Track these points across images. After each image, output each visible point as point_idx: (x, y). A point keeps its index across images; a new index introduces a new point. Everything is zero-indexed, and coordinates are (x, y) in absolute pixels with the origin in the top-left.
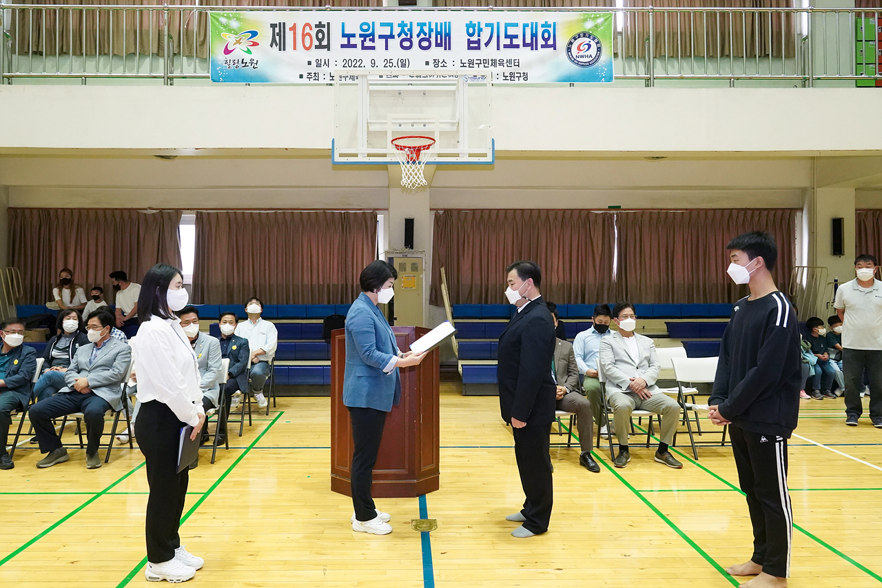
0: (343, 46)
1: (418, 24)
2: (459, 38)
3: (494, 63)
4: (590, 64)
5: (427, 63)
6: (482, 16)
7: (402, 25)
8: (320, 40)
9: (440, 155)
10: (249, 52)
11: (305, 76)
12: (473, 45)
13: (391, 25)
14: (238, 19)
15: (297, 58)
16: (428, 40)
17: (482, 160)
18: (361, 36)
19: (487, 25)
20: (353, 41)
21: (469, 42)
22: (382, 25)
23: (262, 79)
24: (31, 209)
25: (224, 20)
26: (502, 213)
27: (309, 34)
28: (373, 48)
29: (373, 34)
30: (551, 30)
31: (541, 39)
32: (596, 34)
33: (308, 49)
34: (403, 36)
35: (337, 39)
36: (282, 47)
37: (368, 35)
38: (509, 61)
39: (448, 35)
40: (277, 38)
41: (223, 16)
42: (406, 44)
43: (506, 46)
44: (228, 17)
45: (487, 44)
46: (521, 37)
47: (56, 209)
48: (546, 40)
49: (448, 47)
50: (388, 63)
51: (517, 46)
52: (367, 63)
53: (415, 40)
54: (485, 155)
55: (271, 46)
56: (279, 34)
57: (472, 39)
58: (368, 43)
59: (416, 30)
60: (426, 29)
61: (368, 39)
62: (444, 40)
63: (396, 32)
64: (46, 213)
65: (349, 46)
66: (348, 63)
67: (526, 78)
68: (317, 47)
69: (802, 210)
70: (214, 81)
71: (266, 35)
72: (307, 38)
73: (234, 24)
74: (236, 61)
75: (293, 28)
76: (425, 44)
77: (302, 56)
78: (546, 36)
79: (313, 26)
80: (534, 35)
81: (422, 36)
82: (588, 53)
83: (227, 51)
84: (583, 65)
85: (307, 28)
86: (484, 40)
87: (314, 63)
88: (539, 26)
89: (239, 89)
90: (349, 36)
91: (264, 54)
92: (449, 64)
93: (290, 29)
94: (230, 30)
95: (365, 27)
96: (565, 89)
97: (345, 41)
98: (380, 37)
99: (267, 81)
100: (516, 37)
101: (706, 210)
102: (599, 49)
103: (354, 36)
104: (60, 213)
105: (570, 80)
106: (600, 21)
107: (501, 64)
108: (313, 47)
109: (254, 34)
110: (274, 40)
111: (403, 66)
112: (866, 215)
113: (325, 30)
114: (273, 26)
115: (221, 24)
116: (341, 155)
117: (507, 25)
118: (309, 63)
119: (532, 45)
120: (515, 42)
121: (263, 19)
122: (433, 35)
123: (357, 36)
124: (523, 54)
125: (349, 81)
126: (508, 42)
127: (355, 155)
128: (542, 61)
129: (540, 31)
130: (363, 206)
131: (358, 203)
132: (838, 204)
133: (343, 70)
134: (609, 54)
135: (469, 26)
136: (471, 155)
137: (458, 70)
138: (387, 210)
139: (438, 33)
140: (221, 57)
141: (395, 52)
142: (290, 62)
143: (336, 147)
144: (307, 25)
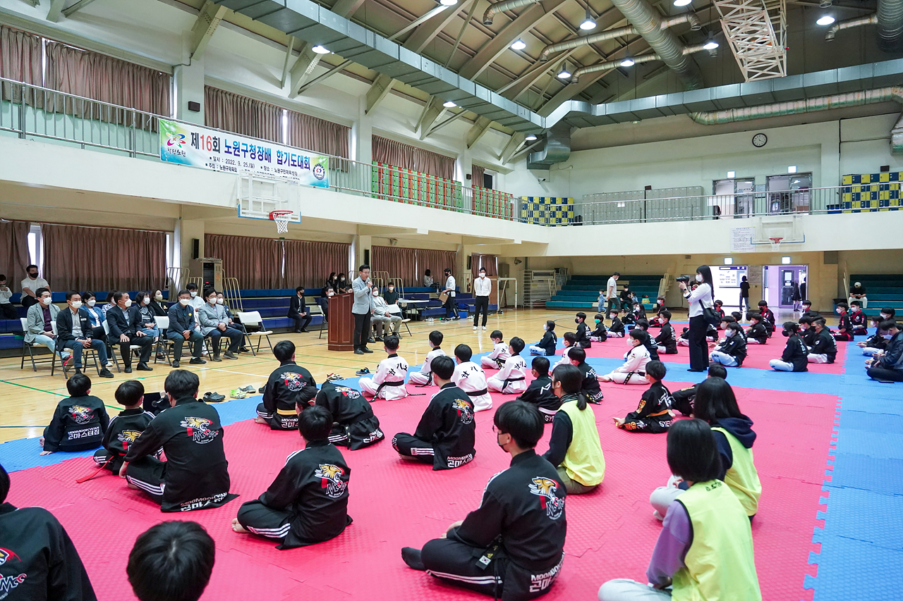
0: (226, 152)
1: (258, 147)
2: (274, 158)
3: (288, 172)
4: (321, 179)
5: (262, 167)
6: (283, 148)
7: (251, 146)
8: (215, 147)
10: (180, 146)
11: (208, 164)
12: (280, 162)
13: (246, 145)
14: (175, 126)
15: (204, 154)
16: (262, 156)
17: (297, 221)
18: (234, 148)
19: (285, 153)
20: (230, 150)
21: (278, 160)
22: (243, 144)
23: (187, 163)
25: (167, 125)
28: (239, 155)
29: (239, 148)
30: (308, 160)
31: (304, 164)
32: (322, 165)
33: (210, 150)
34: (252, 152)
35: (223, 148)
36: (197, 147)
37: (237, 148)
38: (293, 172)
39: (270, 155)
40: (195, 141)
41: (166, 123)
42: (253, 156)
43: (292, 165)
44: (169, 124)
45: (285, 162)
48: (306, 165)
49: (270, 161)
50: (246, 164)
51: (296, 166)
52: (236, 163)
53: (257, 155)
54: (297, 219)
55: (192, 145)
56: (195, 139)
58: (237, 153)
59: (257, 150)
60: (261, 150)
61: (237, 150)
62: (268, 158)
63: (249, 149)
65: (228, 152)
66: (228, 161)
67: (299, 182)
68: (213, 150)
69: (351, 244)
70: (162, 159)
71: (189, 139)
72: (209, 144)
74: (174, 151)
75: (202, 137)
76: (261, 158)
77: (207, 153)
78: (306, 163)
79: (212, 138)
80: (302, 162)
81: (259, 153)
82: (320, 174)
83: (169, 144)
84: (319, 179)
85: (209, 140)
86: (283, 161)
87: (213, 159)
88: (304, 158)
89: (176, 167)
90: (228, 147)
91: (187, 148)
92: (270, 169)
94: (170, 132)
95: (235, 144)
96: (313, 189)
97: (226, 149)
98: (242, 150)
99: (190, 164)
100: (295, 161)
101: (318, 242)
102: (324, 173)
103: (230, 147)
105: (314, 185)
106: (324, 159)
107: (290, 173)
109: (183, 137)
110: (193, 142)
111: (252, 167)
113: (217, 141)
114: (192, 134)
115: (166, 127)
116: (243, 213)
117: (292, 155)
118: (211, 158)
119: (301, 166)
121: (187, 129)
122: (264, 154)
123: (232, 147)
124: (298, 169)
125: (229, 171)
126: (292, 163)
127: (248, 214)
128: (305, 174)
129: (304, 160)
130: (157, 228)
131: (154, 226)
132: (366, 243)
133: (226, 165)
134: (327, 175)
135: (278, 152)
136: (292, 218)
137: (273, 172)
138: (173, 232)
139: (266, 153)
140: (166, 147)
141: (248, 159)
142: (201, 156)
143: (241, 208)
144: (209, 137)
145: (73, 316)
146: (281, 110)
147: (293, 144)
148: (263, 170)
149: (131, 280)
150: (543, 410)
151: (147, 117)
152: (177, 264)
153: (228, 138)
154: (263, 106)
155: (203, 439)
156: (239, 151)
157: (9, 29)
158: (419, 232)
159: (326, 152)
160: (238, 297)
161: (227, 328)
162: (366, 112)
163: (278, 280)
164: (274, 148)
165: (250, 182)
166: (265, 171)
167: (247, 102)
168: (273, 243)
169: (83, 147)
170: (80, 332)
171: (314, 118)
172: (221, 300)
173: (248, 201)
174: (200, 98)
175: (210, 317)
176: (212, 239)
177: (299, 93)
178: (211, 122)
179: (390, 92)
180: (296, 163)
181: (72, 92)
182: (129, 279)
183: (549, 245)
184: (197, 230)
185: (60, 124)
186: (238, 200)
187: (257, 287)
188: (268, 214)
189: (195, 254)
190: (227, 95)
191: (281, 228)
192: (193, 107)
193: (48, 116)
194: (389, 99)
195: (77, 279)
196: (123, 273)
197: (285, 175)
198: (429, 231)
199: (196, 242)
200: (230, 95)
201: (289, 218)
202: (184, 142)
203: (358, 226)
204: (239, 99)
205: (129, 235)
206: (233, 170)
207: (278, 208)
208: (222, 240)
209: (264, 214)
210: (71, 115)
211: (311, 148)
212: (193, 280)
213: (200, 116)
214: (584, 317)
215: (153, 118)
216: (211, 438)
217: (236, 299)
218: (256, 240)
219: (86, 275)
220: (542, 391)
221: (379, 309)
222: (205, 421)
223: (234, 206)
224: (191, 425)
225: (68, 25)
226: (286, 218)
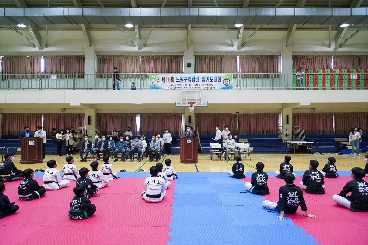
0: (177, 82)
2: (201, 80)
3: (208, 85)
4: (228, 85)
5: (194, 85)
6: (205, 75)
7: (189, 77)
8: (172, 80)
9: (197, 105)
10: (157, 83)
11: (169, 88)
12: (204, 81)
13: (187, 77)
14: (155, 76)
15: (167, 84)
16: (194, 80)
18: (180, 79)
19: (206, 77)
20: (179, 80)
22: (185, 77)
23: (160, 89)
24: (102, 114)
25: (152, 76)
26: (211, 114)
28: (183, 82)
29: (183, 79)
30: (220, 78)
31: (218, 80)
32: (229, 79)
33: (169, 82)
34: (189, 79)
35: (175, 80)
36: (164, 82)
38: (211, 85)
42: (190, 81)
43: (210, 81)
44: (153, 76)
45: (206, 81)
46: (213, 80)
47: (108, 114)
48: (219, 80)
49: (198, 82)
50: (186, 85)
51: (213, 81)
52: (182, 85)
53: (192, 80)
54: (206, 105)
55: (162, 82)
56: (164, 79)
57: (203, 80)
58: (182, 81)
59: (192, 78)
60: (194, 78)
62: (198, 80)
63: (188, 78)
64: (105, 115)
65: (178, 81)
66: (178, 85)
67: (215, 88)
68: (171, 82)
69: (281, 113)
70: (150, 89)
71: (161, 80)
72: (169, 80)
73: (154, 77)
74: (155, 85)
75: (167, 78)
76: (194, 81)
77: (168, 84)
78: (219, 79)
79: (171, 78)
80: (216, 79)
81: (193, 79)
82: (227, 83)
83: (153, 83)
84: (226, 85)
85: (169, 78)
87: (171, 85)
89: (155, 91)
90: (178, 80)
91: (161, 84)
92: (199, 85)
94: (153, 79)
95: (181, 78)
96: (223, 90)
97: (177, 81)
98: (184, 80)
100: (213, 79)
102: (230, 82)
103: (179, 79)
104: (109, 114)
105: (224, 88)
106: (230, 76)
109: (158, 79)
110: (162, 80)
111: (189, 85)
112: (296, 114)
113: (173, 78)
114: (162, 78)
115: (152, 77)
116: (177, 105)
117: (211, 77)
118: (170, 85)
119: (216, 81)
120: (212, 80)
121: (160, 76)
122: (195, 79)
124: (214, 83)
126: (211, 80)
127: (180, 105)
128: (218, 84)
129: (217, 78)
130: (179, 113)
133: (177, 87)
134: (232, 83)
135: (203, 77)
138: (184, 113)
140: (152, 84)
141: (188, 83)
143: (176, 103)
144: (169, 77)
146: (235, 56)
153: (178, 76)
154: (226, 57)
156: (183, 80)
157: (131, 56)
164: (201, 76)
166: (197, 86)
167: (217, 57)
168: (232, 115)
174: (191, 61)
198: (311, 103)
199: (190, 117)
202: (159, 81)
203: (283, 104)
204: (214, 57)
205: (168, 116)
206: (181, 88)
215: (146, 75)
225: (145, 49)
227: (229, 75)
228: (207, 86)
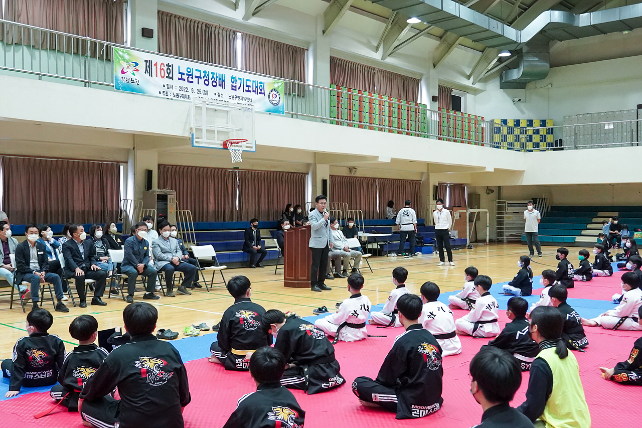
0: (179, 79)
1: (212, 73)
2: (228, 84)
3: (242, 98)
4: (276, 105)
5: (215, 94)
6: (237, 74)
7: (205, 72)
8: (169, 74)
10: (134, 74)
11: (162, 92)
12: (234, 88)
13: (200, 71)
14: (129, 54)
15: (158, 82)
16: (215, 82)
17: (251, 150)
18: (187, 75)
19: (239, 79)
20: (183, 77)
21: (232, 86)
22: (196, 70)
23: (141, 91)
25: (121, 53)
27: (163, 69)
28: (192, 82)
29: (192, 75)
30: (263, 85)
31: (259, 90)
32: (278, 90)
33: (163, 77)
34: (205, 78)
35: (176, 75)
36: (151, 75)
37: (190, 75)
38: (247, 98)
39: (224, 81)
40: (148, 68)
41: (120, 50)
42: (207, 83)
43: (246, 91)
44: (123, 52)
45: (239, 88)
46: (252, 87)
48: (261, 90)
49: (224, 87)
50: (199, 91)
51: (250, 91)
52: (190, 90)
53: (210, 81)
54: (252, 147)
55: (145, 73)
56: (149, 66)
57: (234, 85)
58: (190, 79)
59: (211, 76)
60: (215, 77)
61: (190, 77)
62: (222, 84)
63: (202, 75)
65: (181, 79)
66: (181, 89)
68: (167, 77)
69: (308, 174)
70: (116, 88)
71: (142, 67)
72: (162, 71)
74: (128, 79)
75: (156, 64)
76: (214, 84)
77: (160, 81)
78: (261, 88)
79: (165, 65)
80: (257, 87)
81: (213, 80)
82: (276, 99)
83: (123, 72)
84: (274, 105)
85: (162, 66)
86: (237, 87)
87: (166, 86)
88: (258, 83)
90: (182, 74)
91: (141, 76)
92: (224, 96)
93: (155, 65)
94: (124, 60)
95: (189, 70)
96: (268, 116)
97: (180, 76)
98: (196, 77)
99: (144, 93)
100: (250, 87)
101: (274, 172)
102: (280, 98)
103: (184, 74)
105: (269, 112)
106: (280, 84)
107: (245, 100)
108: (165, 77)
109: (137, 64)
110: (146, 70)
111: (205, 94)
113: (171, 68)
114: (146, 61)
115: (120, 55)
116: (196, 142)
117: (247, 80)
118: (164, 86)
119: (256, 92)
121: (141, 56)
123: (185, 74)
124: (252, 95)
125: (182, 99)
127: (202, 143)
128: (260, 100)
129: (259, 85)
130: (111, 159)
131: (109, 157)
132: (324, 172)
133: (179, 92)
134: (283, 101)
135: (232, 77)
136: (247, 147)
137: (227, 99)
138: (127, 162)
139: (220, 79)
140: (120, 75)
141: (202, 86)
142: (154, 84)
143: (194, 137)
144: (162, 64)
145: (31, 249)
146: (234, 33)
147: (247, 68)
148: (216, 97)
149: (86, 212)
150: (519, 357)
151: (102, 45)
152: (131, 195)
153: (181, 65)
154: (217, 30)
155: (157, 382)
156: (192, 78)
158: (381, 160)
159: (282, 76)
160: (191, 230)
161: (180, 262)
162: (324, 32)
163: (232, 212)
164: (228, 74)
165: (204, 110)
166: (218, 99)
167: (200, 26)
168: (227, 173)
169: (40, 79)
170: (37, 265)
171: (269, 40)
172: (175, 233)
173: (202, 129)
174: (153, 24)
175: (164, 251)
176: (166, 170)
177: (254, 14)
178: (165, 49)
179: (349, 9)
180: (250, 89)
181: (30, 23)
182: (84, 212)
183: (525, 174)
184: (150, 160)
185: (19, 55)
186: (191, 128)
187: (211, 219)
188: (222, 143)
189: (149, 186)
190: (181, 20)
191: (236, 157)
192: (147, 33)
193: (7, 48)
194: (348, 17)
195: (35, 212)
196: (78, 206)
197: (239, 102)
198: (392, 159)
199: (149, 173)
200: (183, 19)
201: (243, 146)
202: (137, 70)
203: (315, 154)
204: (192, 23)
205: (84, 166)
206: (188, 97)
207: (233, 136)
208: (175, 170)
209: (217, 143)
210: (28, 46)
211: (266, 72)
212: (146, 212)
213: (153, 42)
214: (566, 253)
215: (107, 46)
216: (165, 380)
217: (190, 232)
218: (209, 170)
219: (42, 209)
220: (518, 335)
221: (338, 243)
222: (159, 362)
223: (187, 135)
224: (145, 366)
226: (240, 146)
227: (278, 82)
228: (240, 101)
